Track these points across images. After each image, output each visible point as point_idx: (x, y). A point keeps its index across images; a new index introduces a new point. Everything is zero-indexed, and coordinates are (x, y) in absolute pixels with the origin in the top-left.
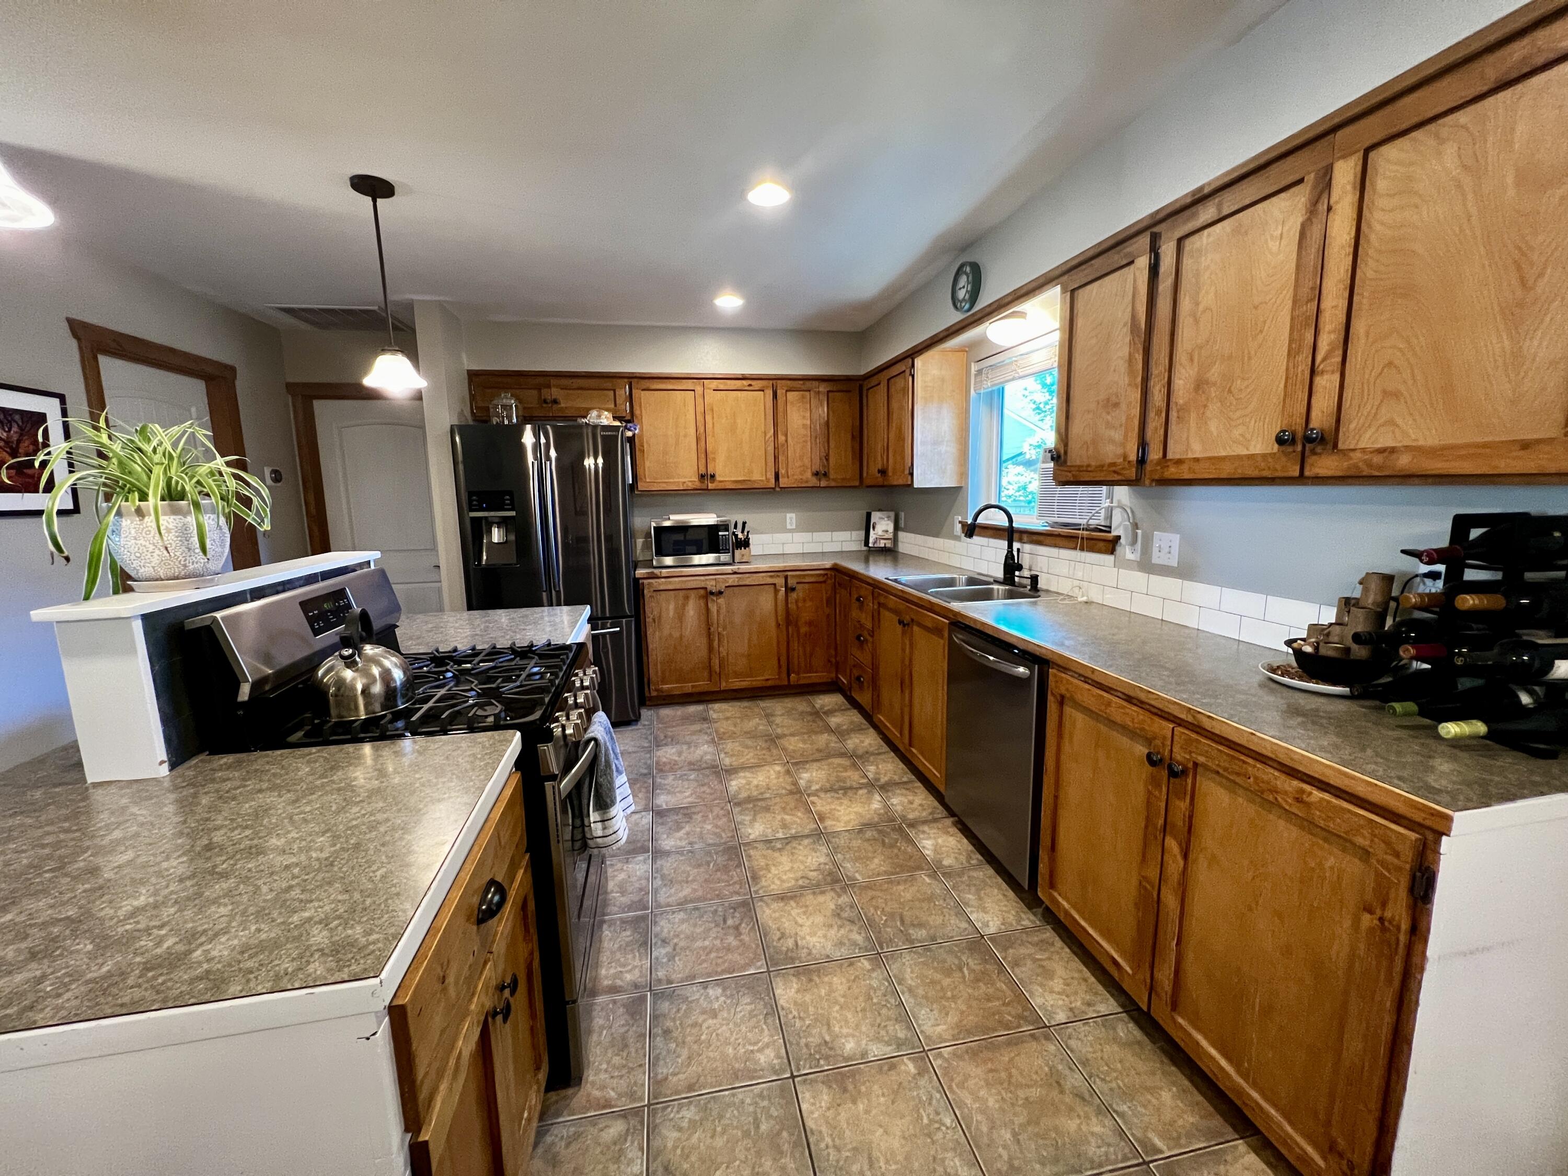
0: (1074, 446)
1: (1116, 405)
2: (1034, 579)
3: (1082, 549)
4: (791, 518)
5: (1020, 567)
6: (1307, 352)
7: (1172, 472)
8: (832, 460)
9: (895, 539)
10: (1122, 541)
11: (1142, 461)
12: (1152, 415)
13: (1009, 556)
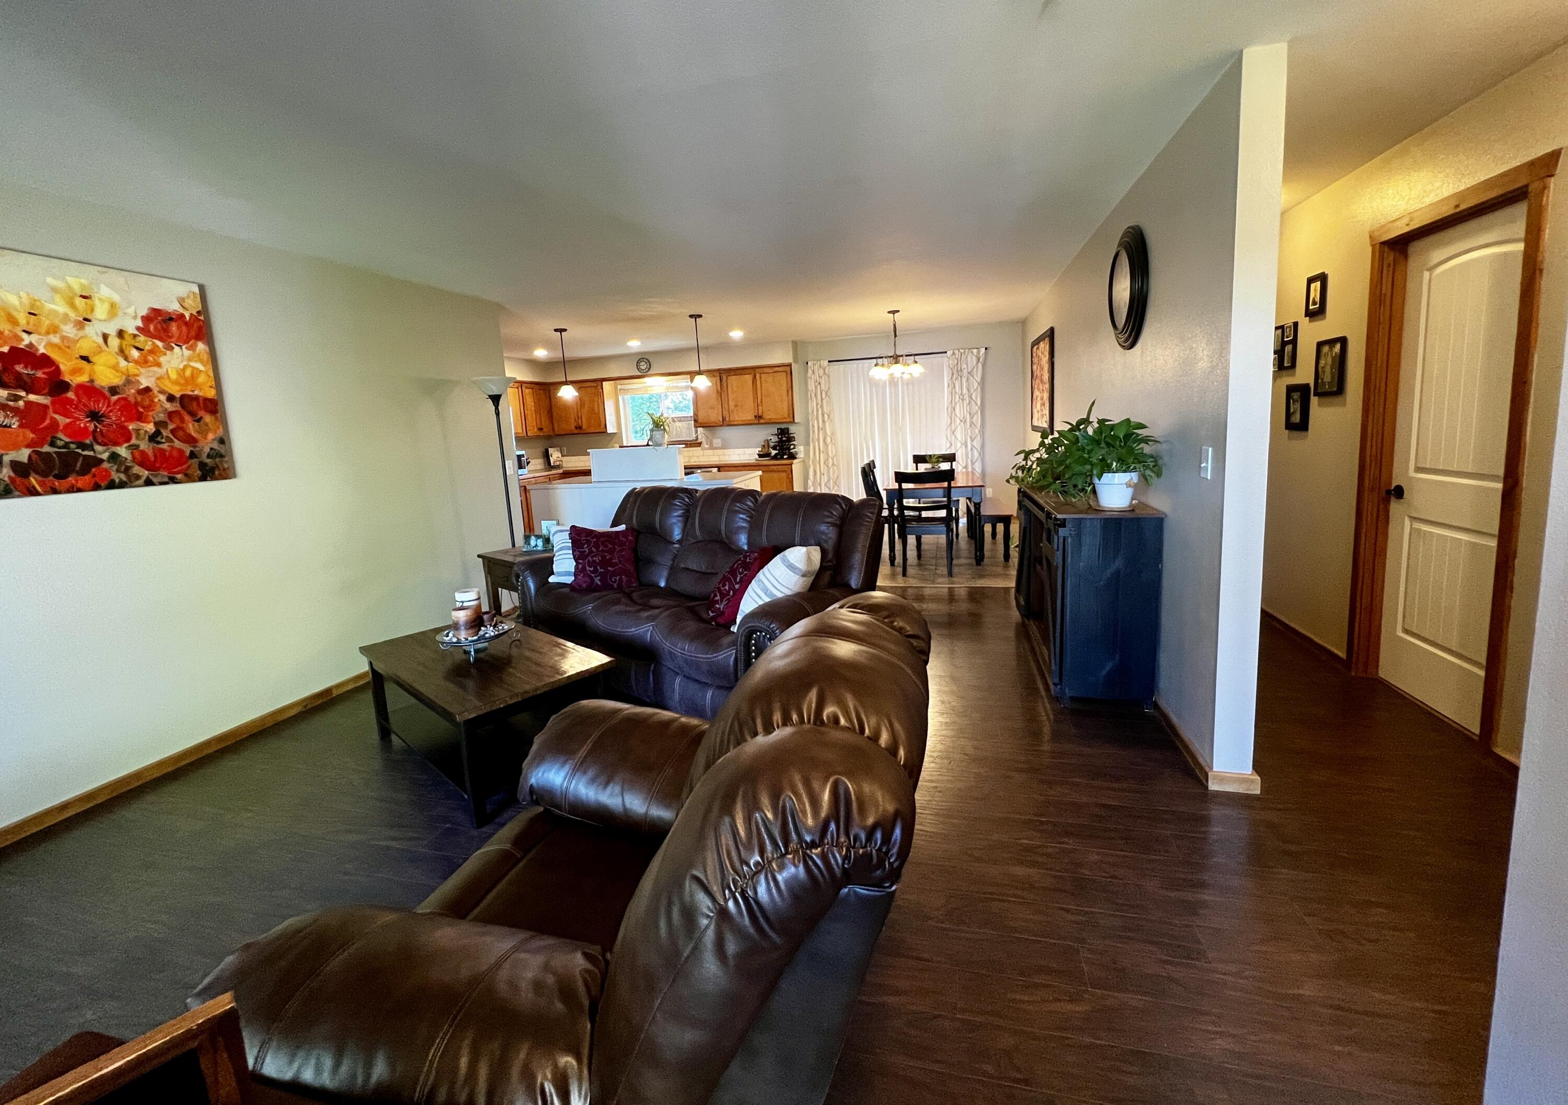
6: (756, 403)
7: (724, 424)
10: (703, 442)
11: (718, 421)
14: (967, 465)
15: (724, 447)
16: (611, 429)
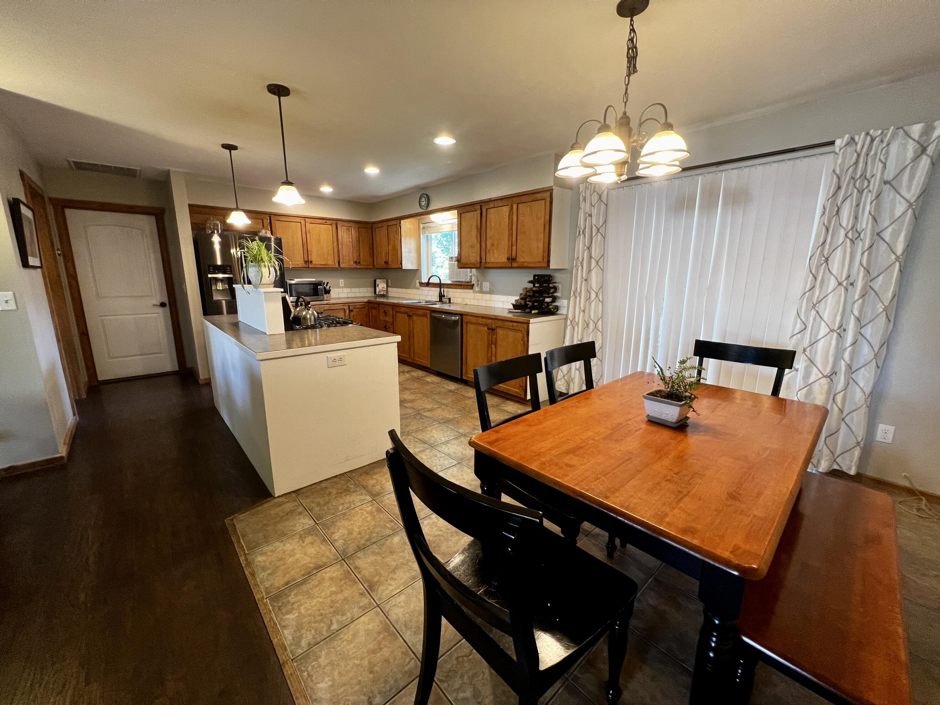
0: (463, 257)
1: (474, 247)
2: (450, 299)
3: (464, 289)
4: (342, 282)
5: (444, 296)
6: (511, 241)
7: (488, 265)
8: (362, 256)
9: (387, 291)
10: (475, 285)
11: (481, 262)
12: (482, 251)
13: (440, 293)
14: (834, 373)
15: (491, 292)
16: (408, 264)
